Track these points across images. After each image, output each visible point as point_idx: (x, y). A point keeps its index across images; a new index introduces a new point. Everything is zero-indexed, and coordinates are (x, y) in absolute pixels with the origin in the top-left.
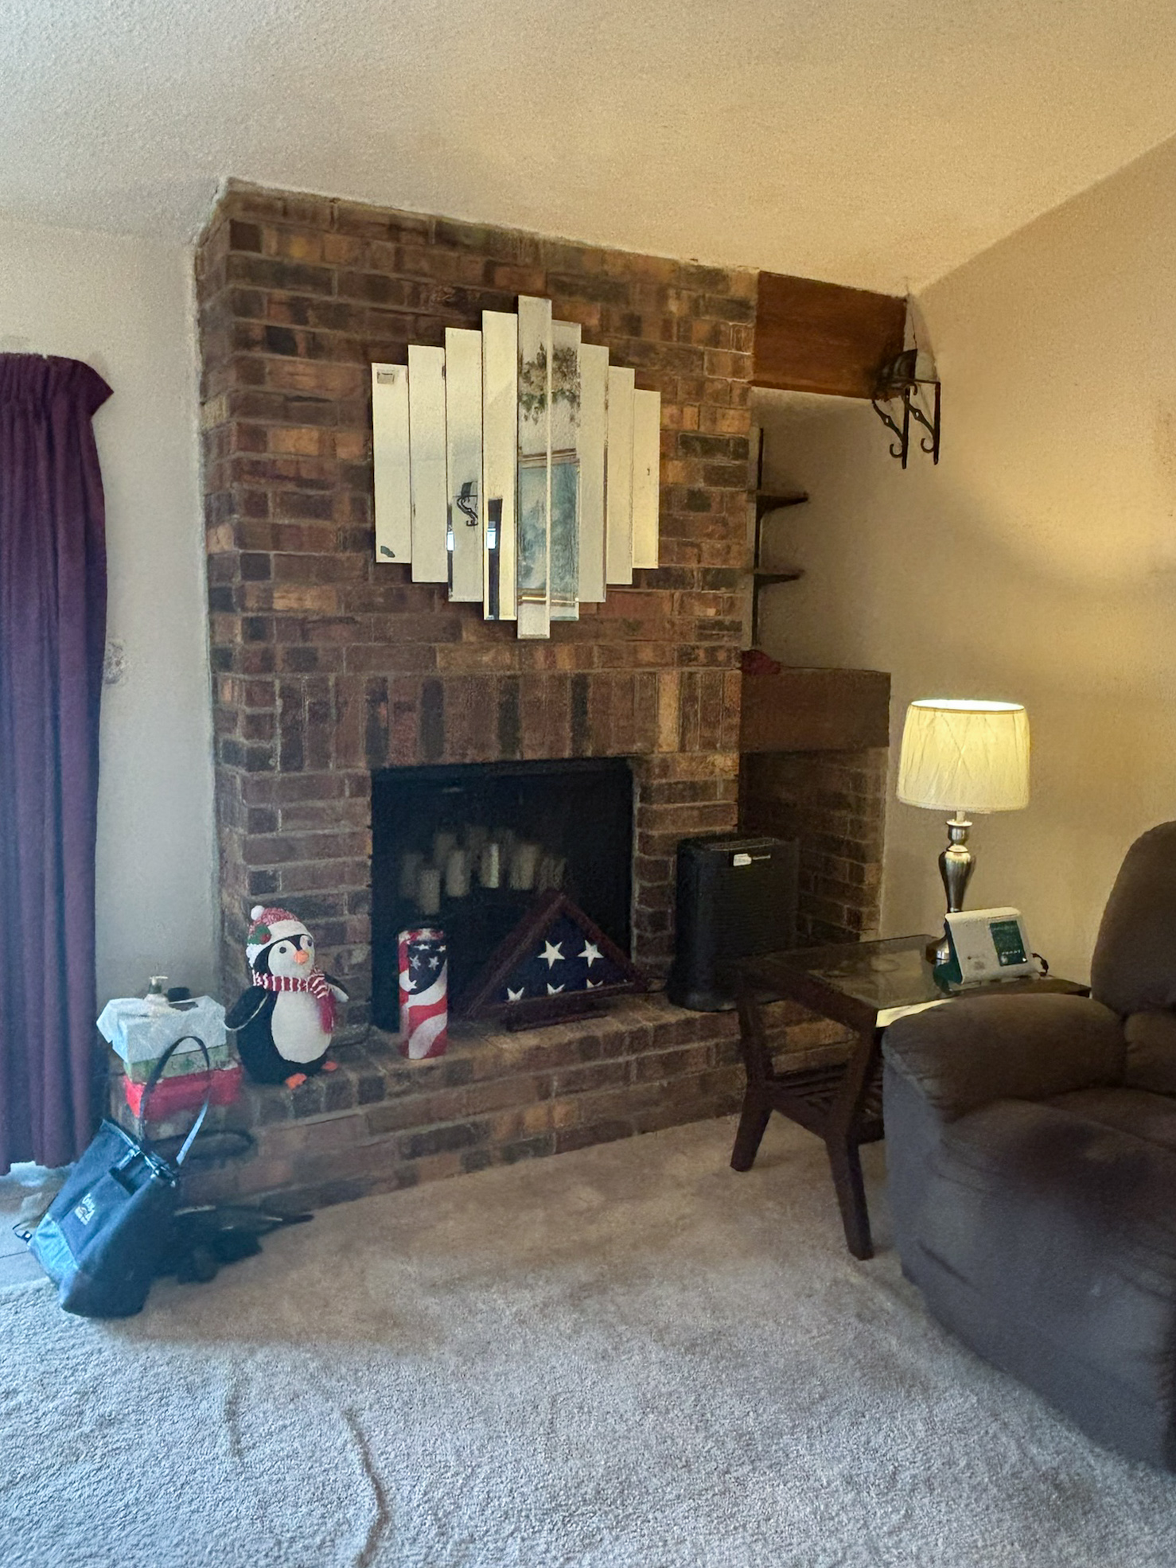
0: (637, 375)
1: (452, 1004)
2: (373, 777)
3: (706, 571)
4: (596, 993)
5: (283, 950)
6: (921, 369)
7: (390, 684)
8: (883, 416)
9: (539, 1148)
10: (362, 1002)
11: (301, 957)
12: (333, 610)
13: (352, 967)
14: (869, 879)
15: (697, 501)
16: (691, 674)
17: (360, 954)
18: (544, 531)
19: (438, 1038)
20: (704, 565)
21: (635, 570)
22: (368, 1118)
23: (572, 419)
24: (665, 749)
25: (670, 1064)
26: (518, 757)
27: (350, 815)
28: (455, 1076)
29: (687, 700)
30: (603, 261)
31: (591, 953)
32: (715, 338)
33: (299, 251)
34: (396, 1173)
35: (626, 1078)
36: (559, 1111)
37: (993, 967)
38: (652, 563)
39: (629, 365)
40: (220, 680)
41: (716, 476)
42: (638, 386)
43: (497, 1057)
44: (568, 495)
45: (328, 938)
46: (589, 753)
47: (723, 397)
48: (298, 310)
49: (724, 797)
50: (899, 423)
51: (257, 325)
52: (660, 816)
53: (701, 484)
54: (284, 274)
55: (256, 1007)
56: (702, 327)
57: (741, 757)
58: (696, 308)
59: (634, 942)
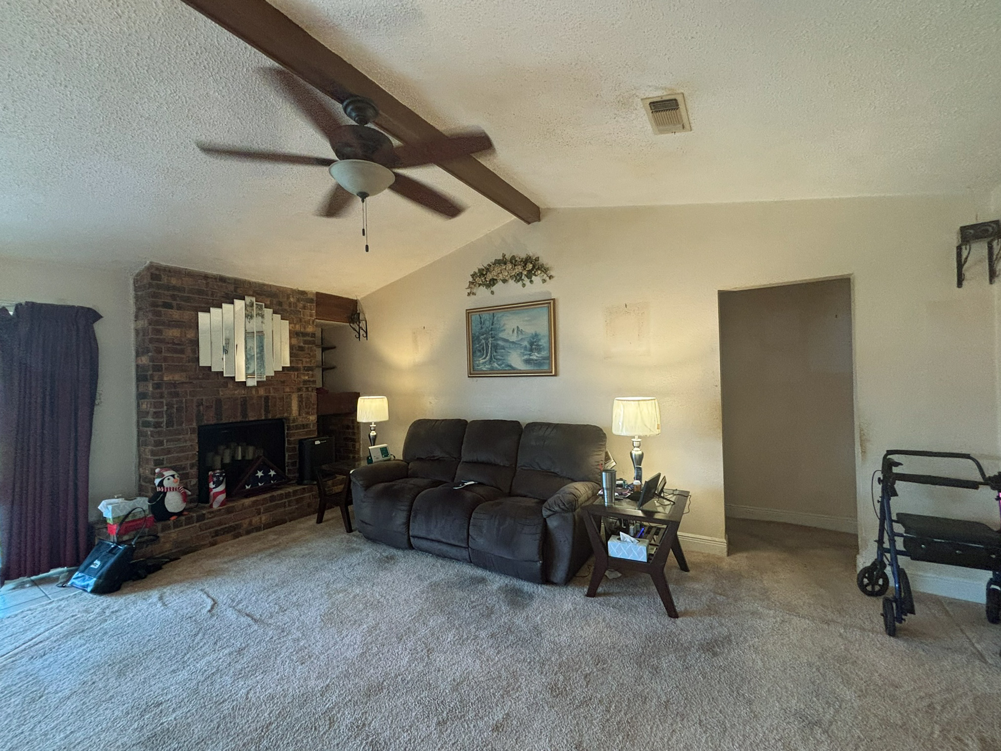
0: (281, 316)
1: (227, 491)
2: (199, 428)
3: (305, 367)
4: (274, 484)
5: (169, 479)
6: (361, 317)
7: (204, 400)
8: (353, 328)
9: (258, 529)
10: (195, 496)
11: (175, 480)
12: (184, 380)
13: (191, 486)
14: (357, 447)
15: (301, 349)
16: (301, 395)
17: (194, 481)
18: (254, 355)
19: (223, 501)
20: (304, 365)
21: (283, 367)
22: (200, 527)
23: (262, 322)
24: (294, 415)
25: (298, 501)
26: (247, 420)
27: (191, 440)
28: (229, 511)
29: (300, 401)
30: (271, 288)
31: (272, 473)
32: (304, 307)
33: (174, 281)
34: (210, 542)
35: (285, 507)
36: (263, 518)
37: (381, 458)
38: (288, 365)
39: (279, 314)
40: (140, 403)
41: (305, 342)
42: (282, 319)
43: (243, 505)
44: (261, 345)
45: (184, 477)
46: (270, 417)
47: (308, 322)
48: (174, 297)
49: (313, 427)
50: (358, 331)
51: (160, 301)
52: (294, 434)
53: (302, 344)
54: (168, 288)
55: (159, 497)
56: (301, 305)
57: (318, 416)
58: (298, 300)
59: (287, 471)
